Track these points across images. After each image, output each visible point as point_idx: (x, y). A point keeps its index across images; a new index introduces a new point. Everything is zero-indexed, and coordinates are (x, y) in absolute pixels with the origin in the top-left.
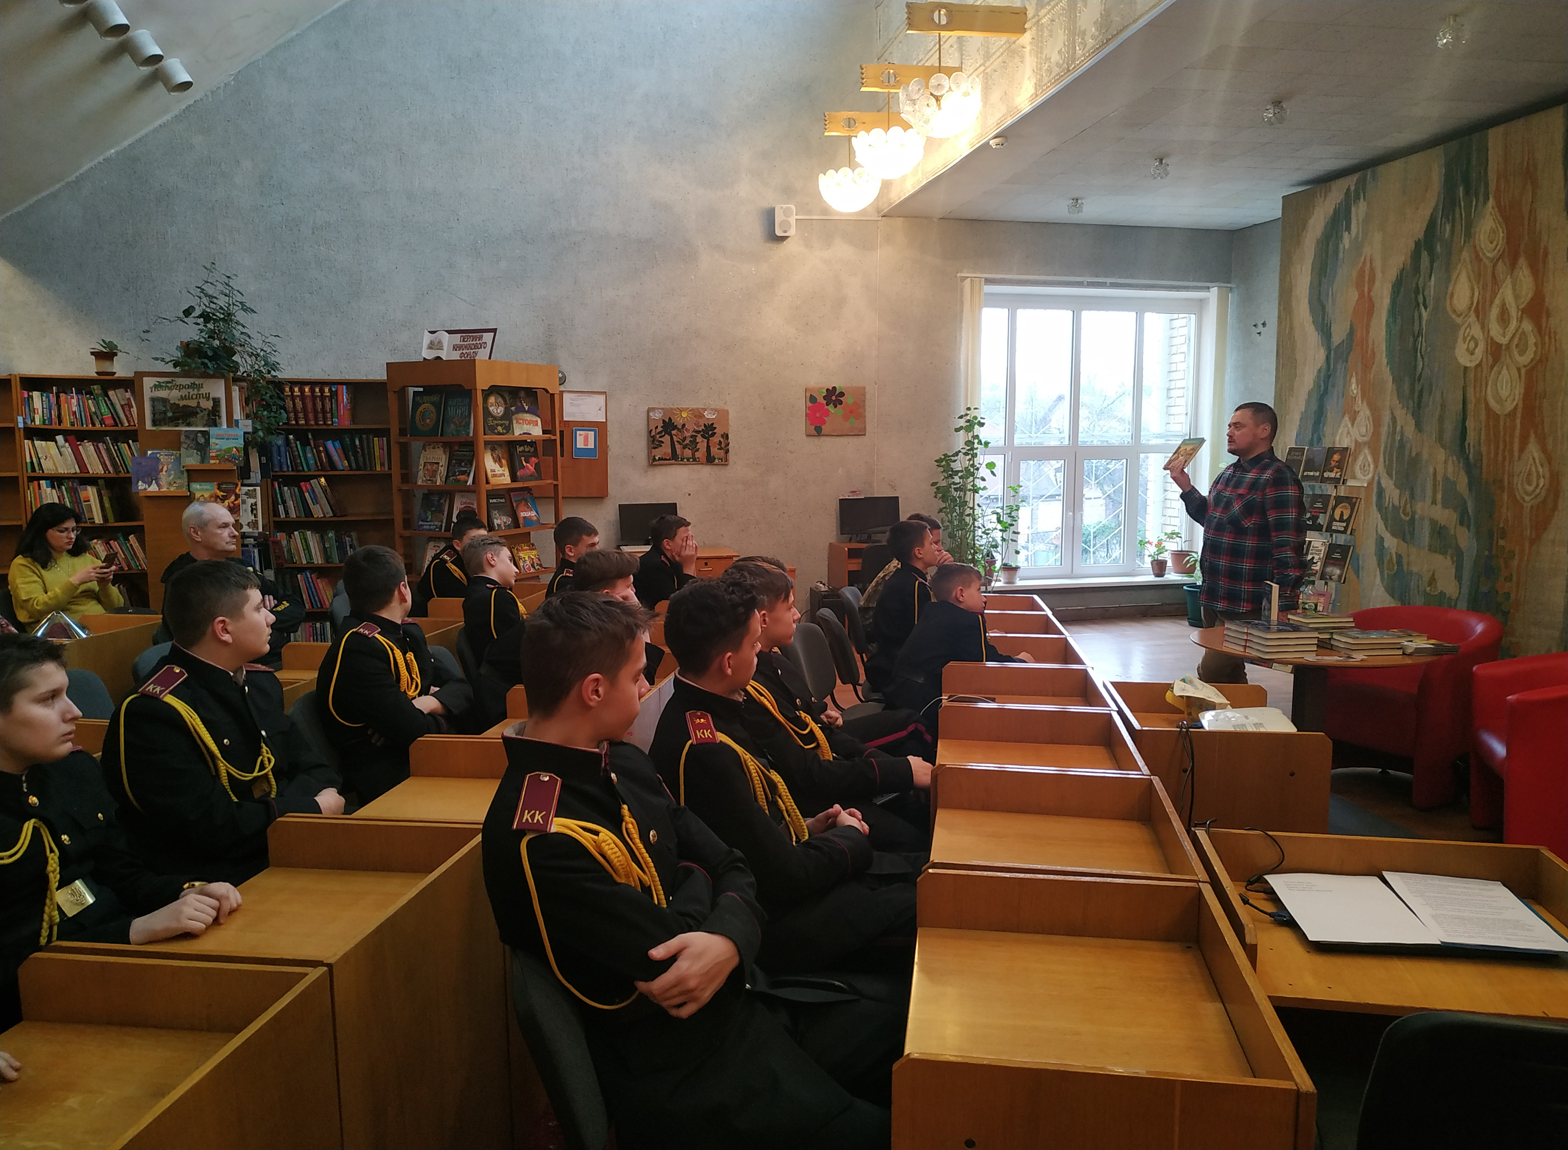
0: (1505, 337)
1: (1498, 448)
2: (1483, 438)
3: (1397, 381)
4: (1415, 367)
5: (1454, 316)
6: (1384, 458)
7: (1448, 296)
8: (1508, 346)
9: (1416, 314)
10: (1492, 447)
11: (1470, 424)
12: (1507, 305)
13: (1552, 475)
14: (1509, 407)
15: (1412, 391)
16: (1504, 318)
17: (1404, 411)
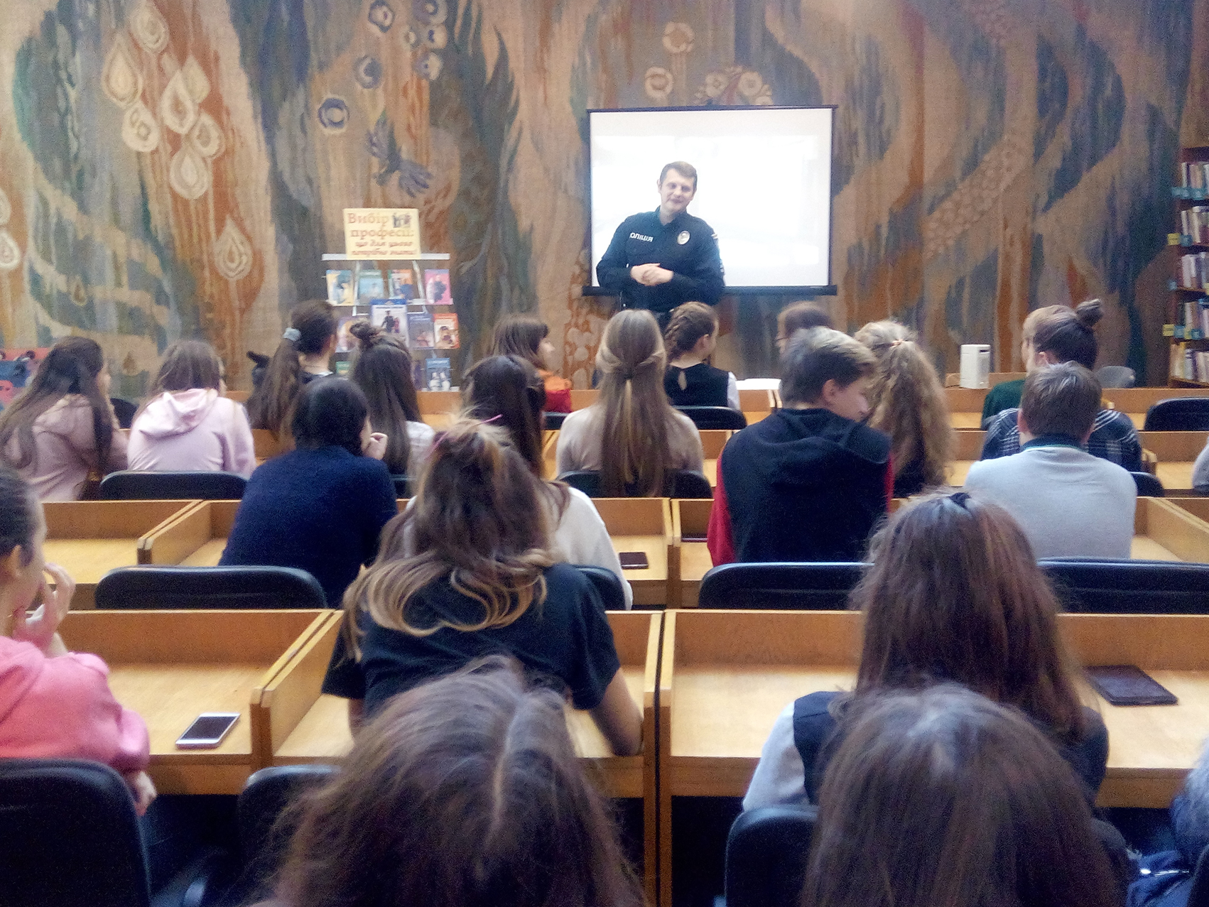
0: (182, 125)
1: (191, 229)
2: (172, 221)
3: (43, 159)
4: (67, 146)
5: (115, 100)
6: (36, 242)
7: (103, 78)
8: (188, 136)
9: (59, 91)
10: (185, 231)
11: (154, 207)
12: (181, 98)
13: (255, 254)
14: (198, 192)
15: (67, 171)
16: (178, 108)
17: (59, 192)
